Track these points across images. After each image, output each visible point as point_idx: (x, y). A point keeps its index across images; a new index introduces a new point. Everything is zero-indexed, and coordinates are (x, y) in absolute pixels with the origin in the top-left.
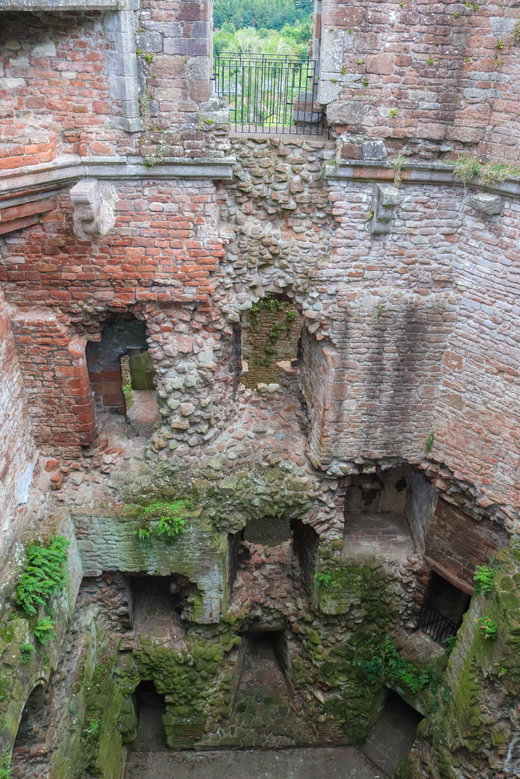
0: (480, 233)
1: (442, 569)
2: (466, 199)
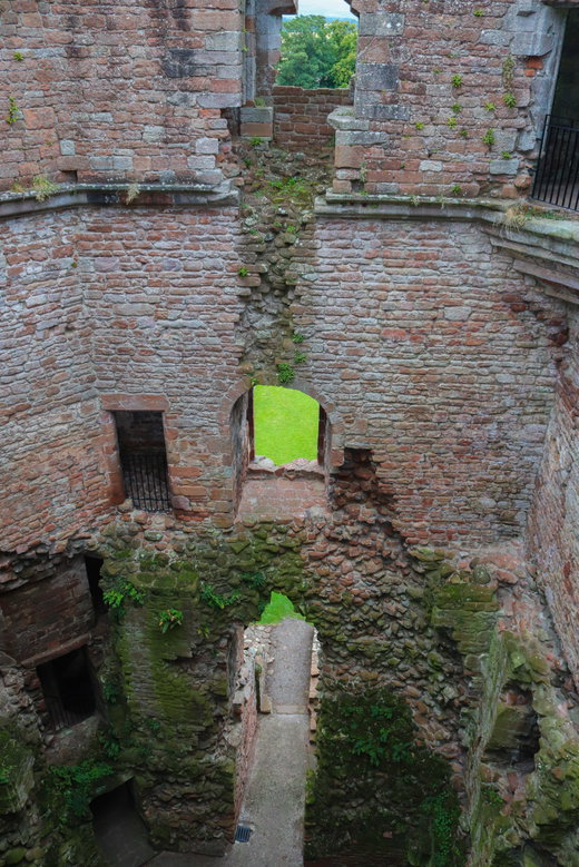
1: (48, 653)
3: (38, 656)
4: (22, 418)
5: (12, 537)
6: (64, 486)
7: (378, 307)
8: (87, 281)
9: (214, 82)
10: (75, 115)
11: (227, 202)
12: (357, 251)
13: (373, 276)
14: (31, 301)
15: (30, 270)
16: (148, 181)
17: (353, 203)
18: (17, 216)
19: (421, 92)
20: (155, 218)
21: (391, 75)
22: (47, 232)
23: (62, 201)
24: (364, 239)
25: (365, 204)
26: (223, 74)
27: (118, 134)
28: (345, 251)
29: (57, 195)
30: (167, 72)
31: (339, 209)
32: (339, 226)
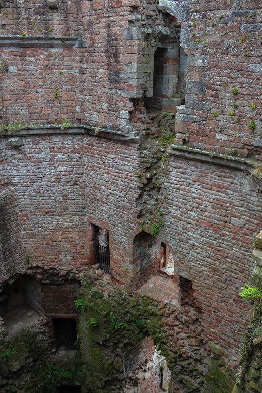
0: (16, 156)
1: (56, 314)
2: (4, 143)
3: (53, 314)
4: (51, 215)
5: (43, 262)
6: (67, 248)
7: (197, 208)
8: (85, 166)
9: (127, 86)
10: (81, 96)
11: (133, 141)
12: (189, 176)
13: (196, 190)
14: (59, 169)
15: (60, 156)
16: (103, 127)
17: (184, 151)
18: (56, 134)
19: (216, 96)
20: (108, 144)
21: (202, 87)
22: (68, 142)
23: (74, 131)
24: (192, 171)
25: (189, 152)
26: (131, 83)
27: (94, 106)
28: (183, 175)
29: (72, 128)
30: (110, 80)
31: (178, 153)
32: (181, 162)
